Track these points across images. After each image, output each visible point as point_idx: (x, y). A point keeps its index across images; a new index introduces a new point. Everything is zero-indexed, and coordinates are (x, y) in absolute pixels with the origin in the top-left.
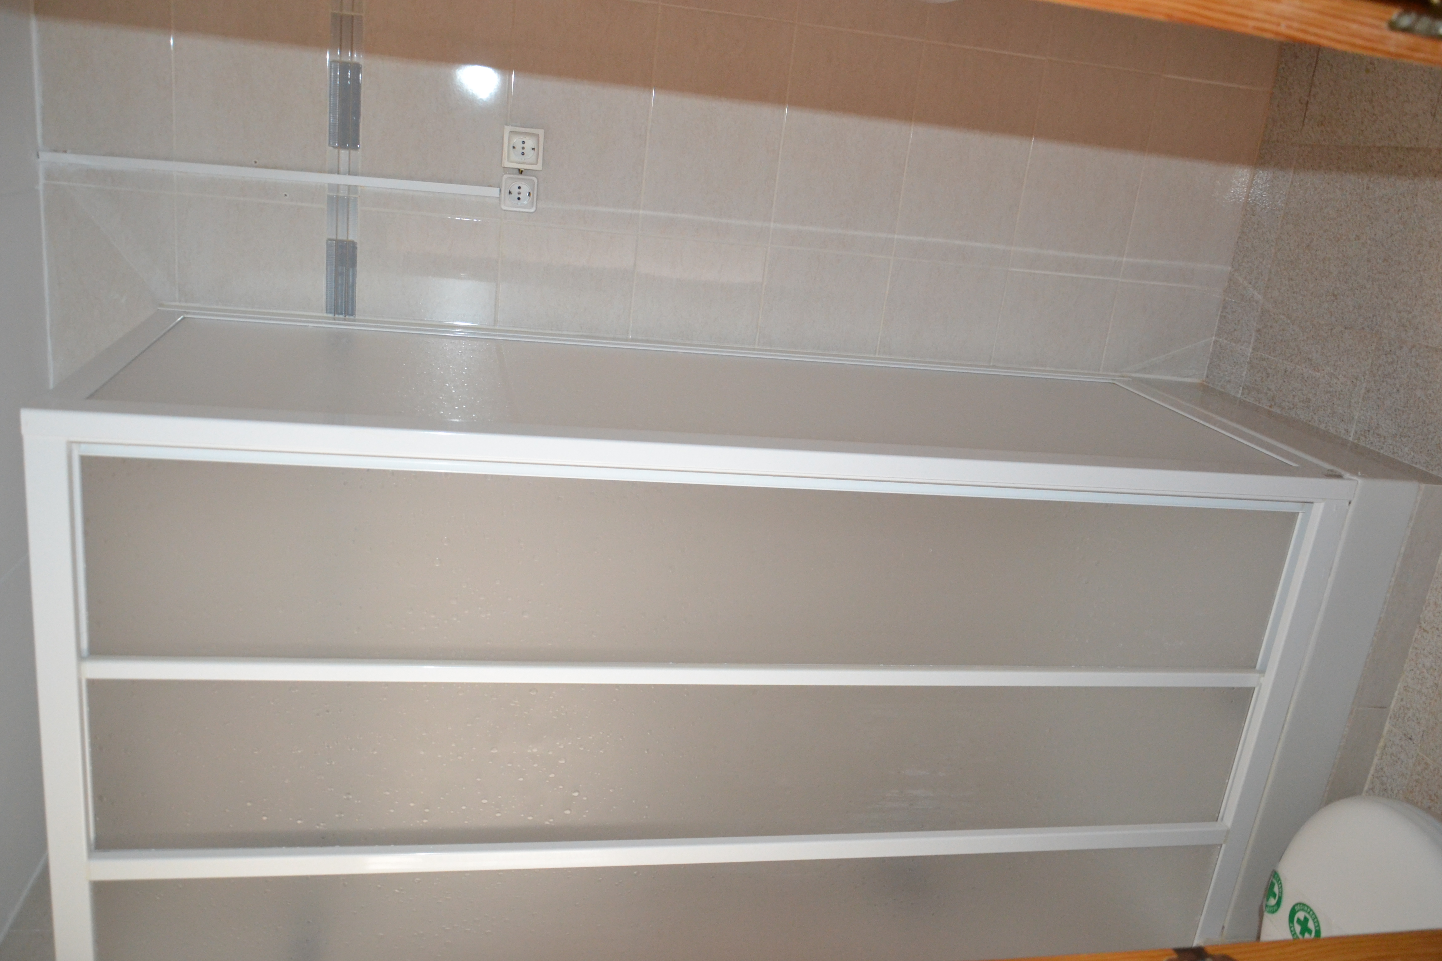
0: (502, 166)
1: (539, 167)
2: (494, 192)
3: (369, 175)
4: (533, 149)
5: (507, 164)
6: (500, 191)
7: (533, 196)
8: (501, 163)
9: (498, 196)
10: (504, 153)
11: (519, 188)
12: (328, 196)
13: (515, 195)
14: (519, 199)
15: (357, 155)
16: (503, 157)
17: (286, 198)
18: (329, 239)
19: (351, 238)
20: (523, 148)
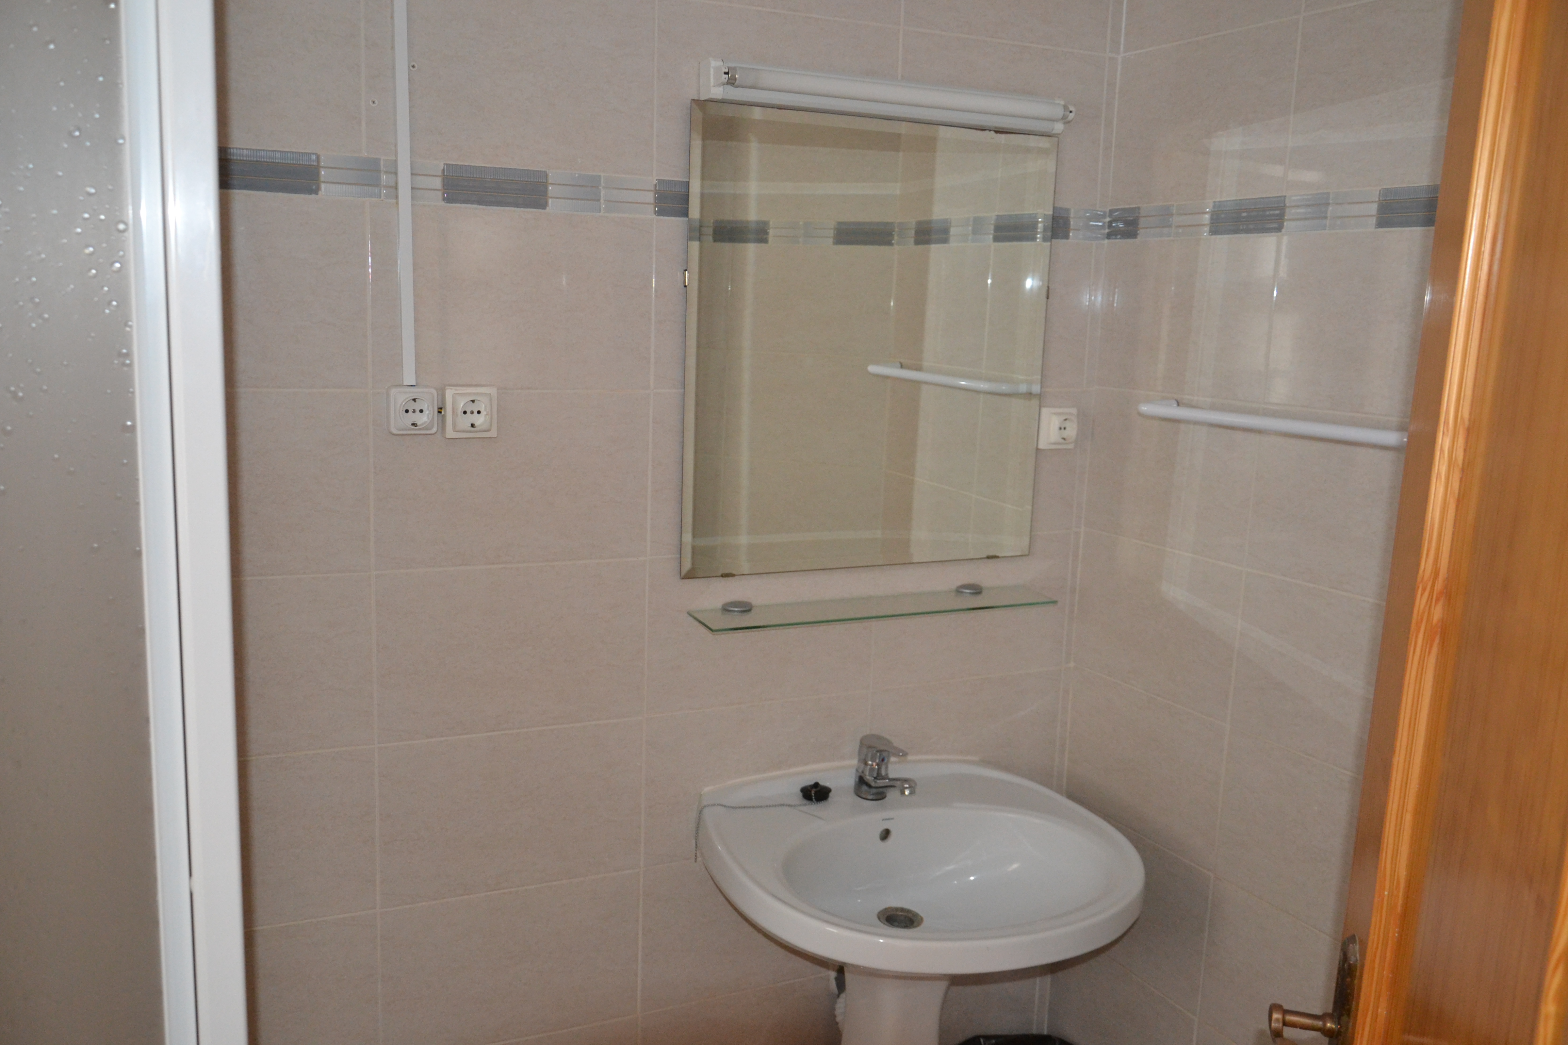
0: (447, 387)
1: (450, 433)
2: (409, 378)
3: (414, 214)
4: (472, 425)
5: (449, 393)
6: (412, 386)
7: (413, 429)
8: (450, 385)
9: (405, 384)
10: (465, 388)
11: (421, 411)
12: (379, 160)
13: (411, 406)
14: (407, 411)
15: (436, 199)
16: (458, 388)
17: (371, 103)
18: (318, 157)
19: (323, 186)
20: (472, 413)
